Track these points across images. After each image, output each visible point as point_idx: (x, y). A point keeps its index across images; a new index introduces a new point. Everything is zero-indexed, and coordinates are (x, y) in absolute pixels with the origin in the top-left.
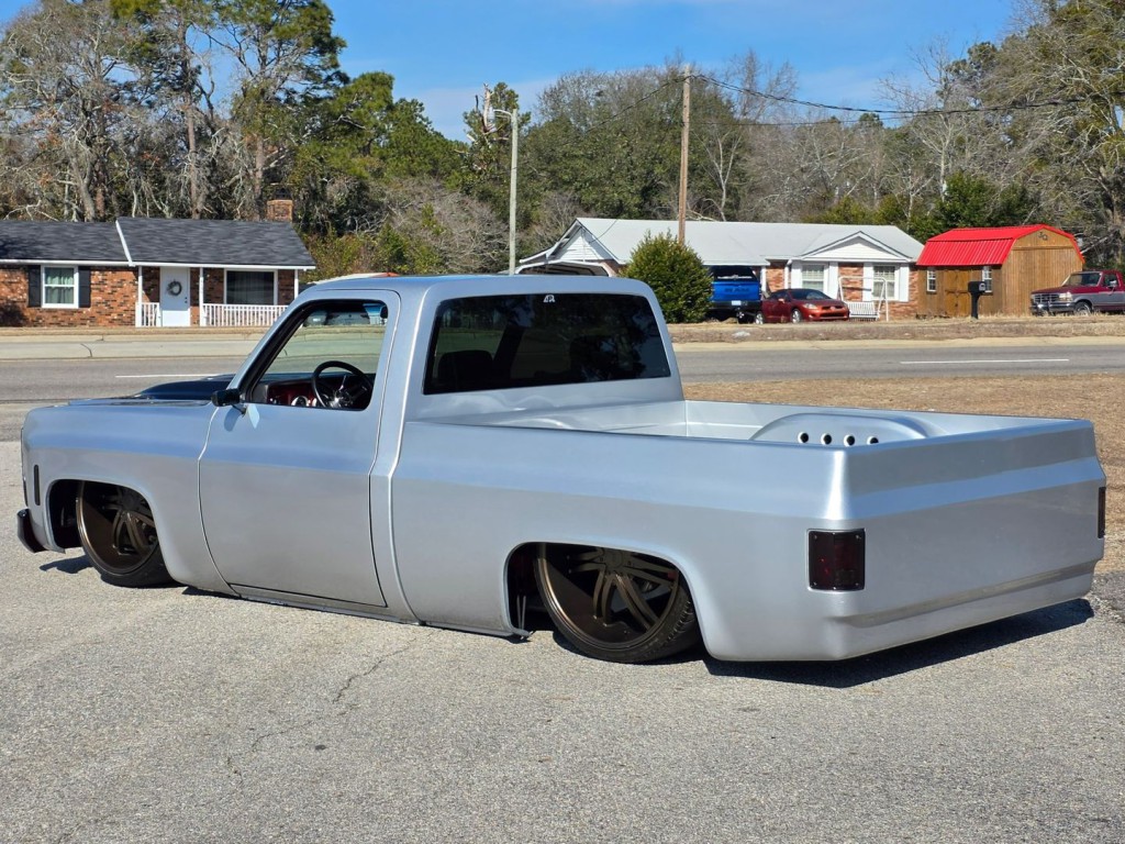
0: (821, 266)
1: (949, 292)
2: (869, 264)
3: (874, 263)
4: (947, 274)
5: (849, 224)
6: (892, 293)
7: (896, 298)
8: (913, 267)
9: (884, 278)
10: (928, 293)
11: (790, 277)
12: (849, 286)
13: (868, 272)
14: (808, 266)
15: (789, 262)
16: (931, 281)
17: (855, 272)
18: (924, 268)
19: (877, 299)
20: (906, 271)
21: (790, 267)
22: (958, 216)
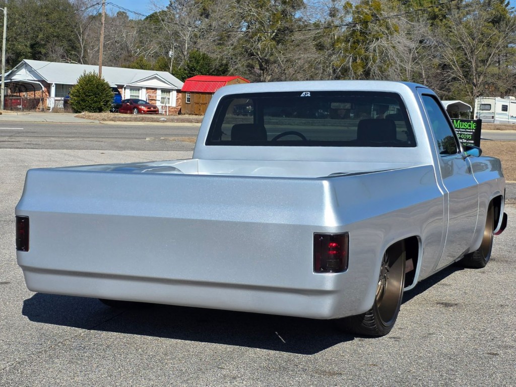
0: (138, 89)
1: (196, 103)
2: (159, 89)
3: (161, 89)
4: (195, 95)
5: (142, 69)
6: (169, 103)
7: (170, 105)
8: (178, 91)
9: (165, 95)
10: (186, 103)
11: (124, 93)
12: (151, 98)
13: (159, 92)
14: (133, 88)
15: (125, 86)
16: (188, 98)
17: (153, 92)
18: (185, 92)
19: (162, 105)
20: (175, 93)
21: (125, 89)
22: (195, 69)
